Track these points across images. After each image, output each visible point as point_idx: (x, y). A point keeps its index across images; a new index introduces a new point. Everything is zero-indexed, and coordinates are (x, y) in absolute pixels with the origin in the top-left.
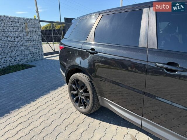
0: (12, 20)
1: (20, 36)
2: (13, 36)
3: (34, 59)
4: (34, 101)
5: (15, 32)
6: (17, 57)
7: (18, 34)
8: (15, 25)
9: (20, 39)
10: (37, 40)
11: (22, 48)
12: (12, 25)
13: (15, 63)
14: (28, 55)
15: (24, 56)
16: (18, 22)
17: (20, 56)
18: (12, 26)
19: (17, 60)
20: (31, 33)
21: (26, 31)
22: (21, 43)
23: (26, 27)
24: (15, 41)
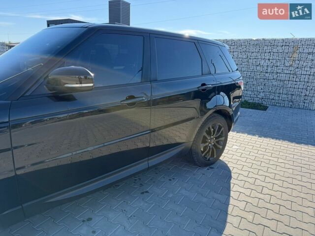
0: (272, 43)
2: (266, 65)
6: (262, 95)
7: (275, 62)
9: (275, 70)
10: (309, 75)
11: (275, 83)
14: (280, 95)
15: (273, 94)
16: (282, 46)
17: (268, 93)
18: (269, 52)
20: (301, 63)
22: (275, 77)
23: (294, 52)
24: (266, 72)
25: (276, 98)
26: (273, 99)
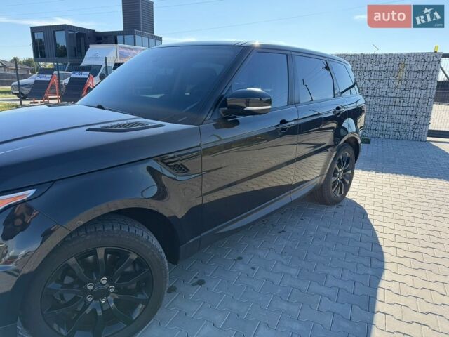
0: (373, 59)
3: (397, 134)
8: (377, 68)
9: (378, 92)
11: (378, 109)
12: (371, 69)
14: (385, 124)
15: (376, 123)
16: (385, 63)
21: (398, 78)
22: (378, 101)
23: (400, 70)
25: (380, 128)
26: (376, 130)
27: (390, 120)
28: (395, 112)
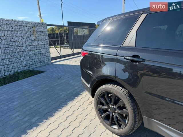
0: (20, 24)
1: (28, 41)
2: (21, 40)
3: (41, 64)
4: (52, 116)
5: (23, 37)
6: (25, 63)
7: (26, 38)
8: (23, 29)
9: (28, 43)
10: (44, 45)
11: (30, 53)
12: (20, 29)
13: (23, 69)
14: (35, 60)
15: (31, 61)
16: (26, 26)
17: (28, 61)
18: (20, 31)
19: (25, 65)
20: (39, 37)
21: (34, 35)
22: (29, 48)
23: (34, 31)
24: (23, 46)
25: (34, 63)
26: (32, 64)
27: (37, 58)
28: (38, 52)
